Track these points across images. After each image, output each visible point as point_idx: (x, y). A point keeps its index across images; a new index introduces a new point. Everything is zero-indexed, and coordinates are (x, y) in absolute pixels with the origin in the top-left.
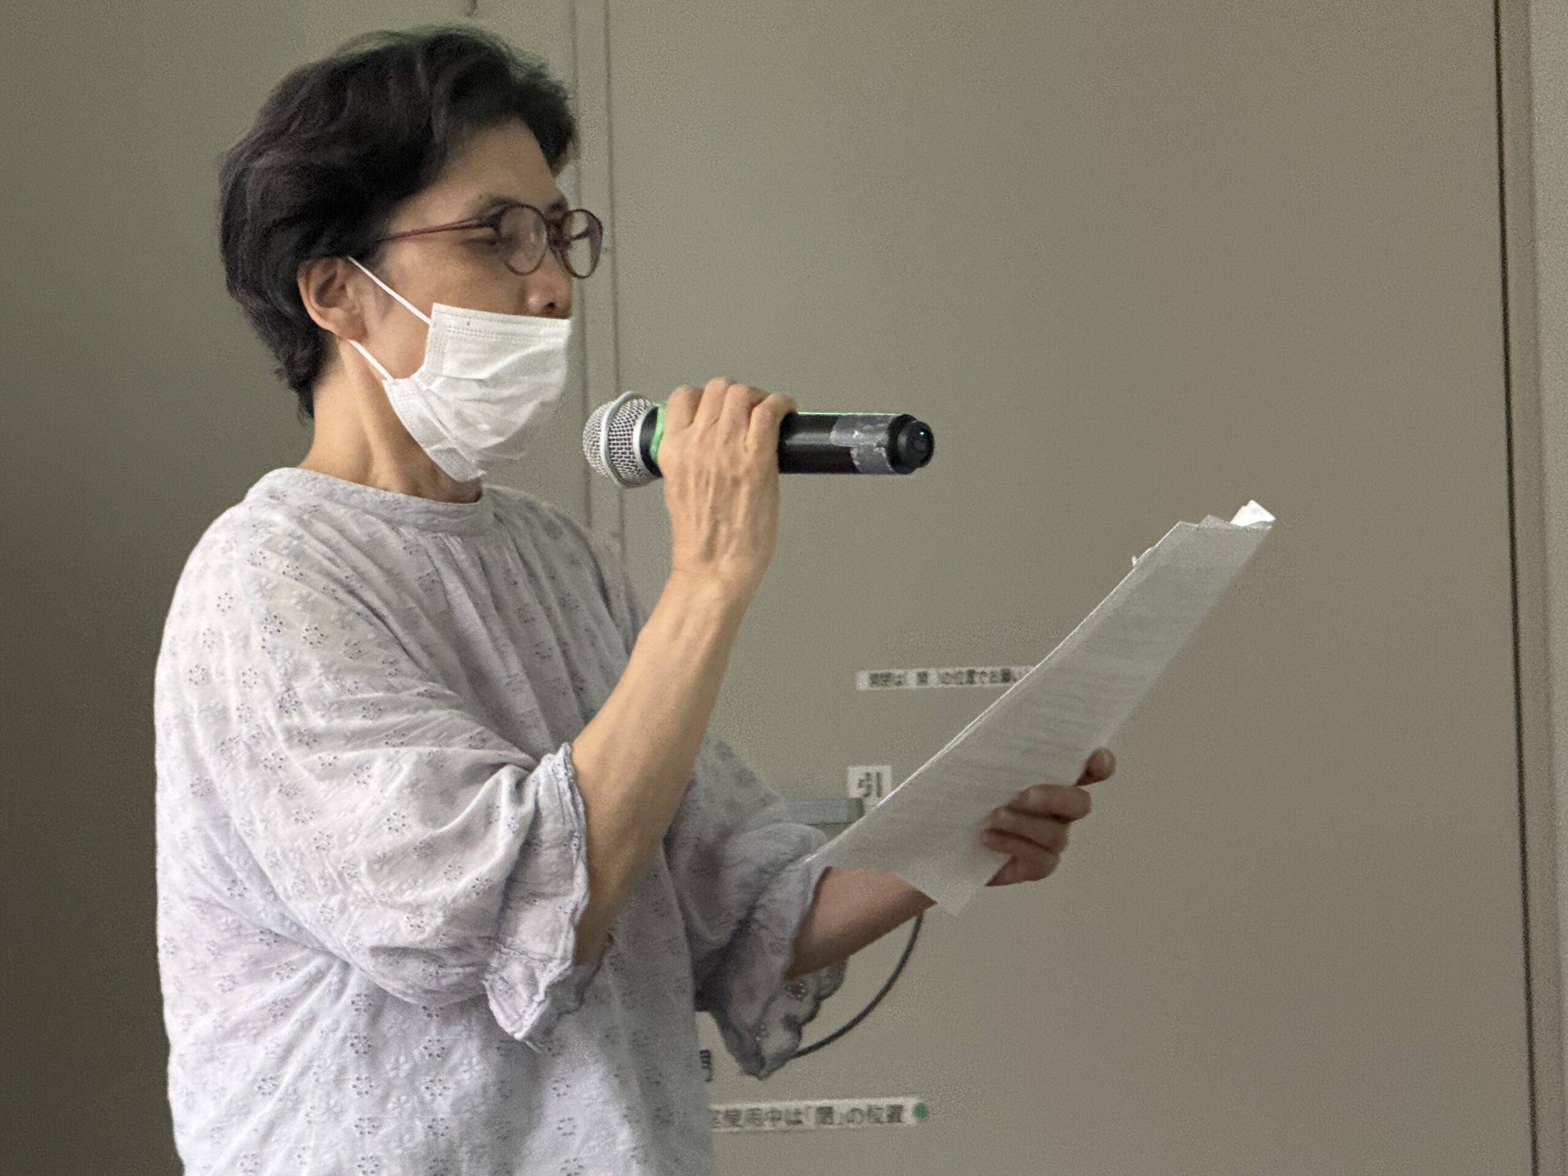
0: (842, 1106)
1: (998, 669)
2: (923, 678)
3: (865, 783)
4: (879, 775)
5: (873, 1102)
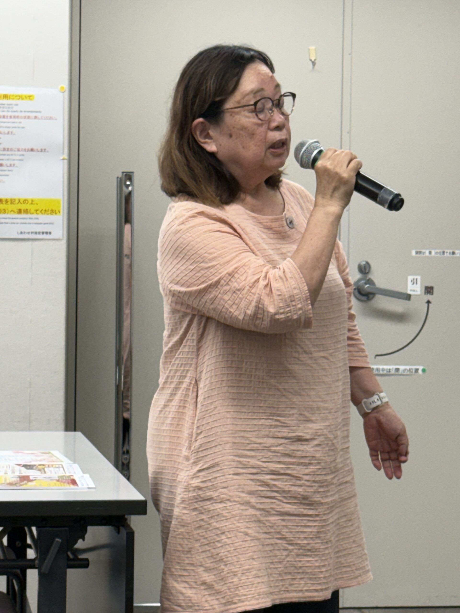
0: (402, 368)
1: (451, 251)
2: (430, 253)
3: (413, 281)
4: (417, 279)
5: (411, 367)
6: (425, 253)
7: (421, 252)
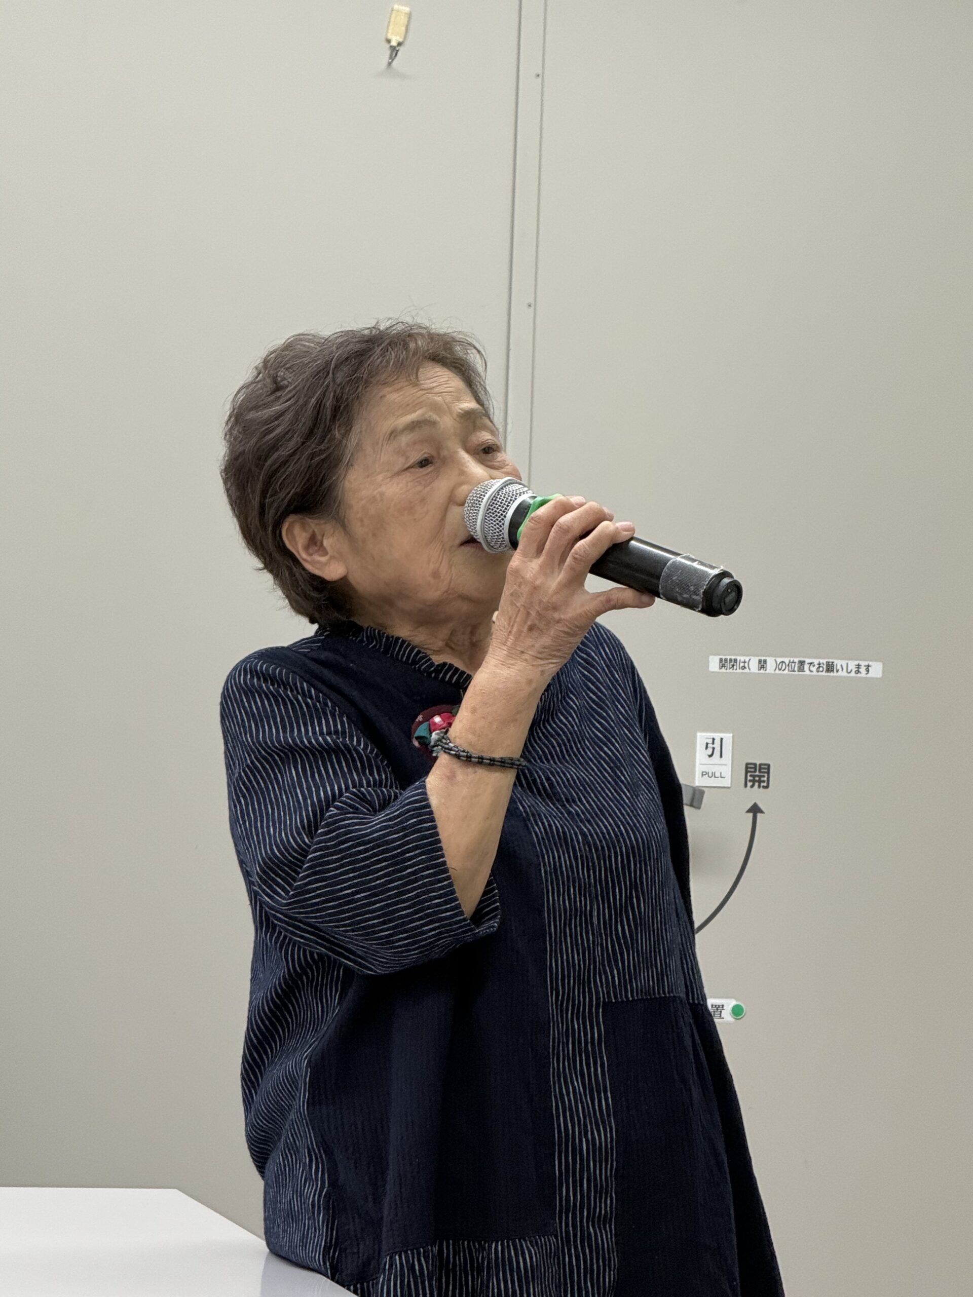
1: (824, 661)
2: (762, 664)
3: (710, 746)
4: (722, 739)
6: (746, 665)
7: (736, 660)
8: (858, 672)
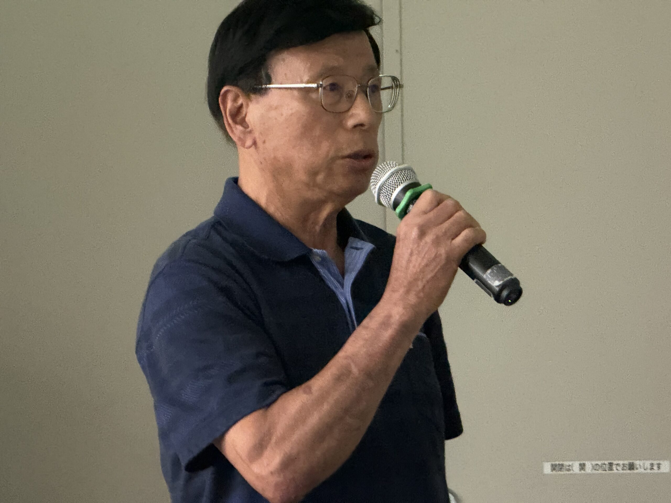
1: (626, 462)
2: (582, 467)
6: (571, 468)
7: (562, 465)
8: (652, 469)
